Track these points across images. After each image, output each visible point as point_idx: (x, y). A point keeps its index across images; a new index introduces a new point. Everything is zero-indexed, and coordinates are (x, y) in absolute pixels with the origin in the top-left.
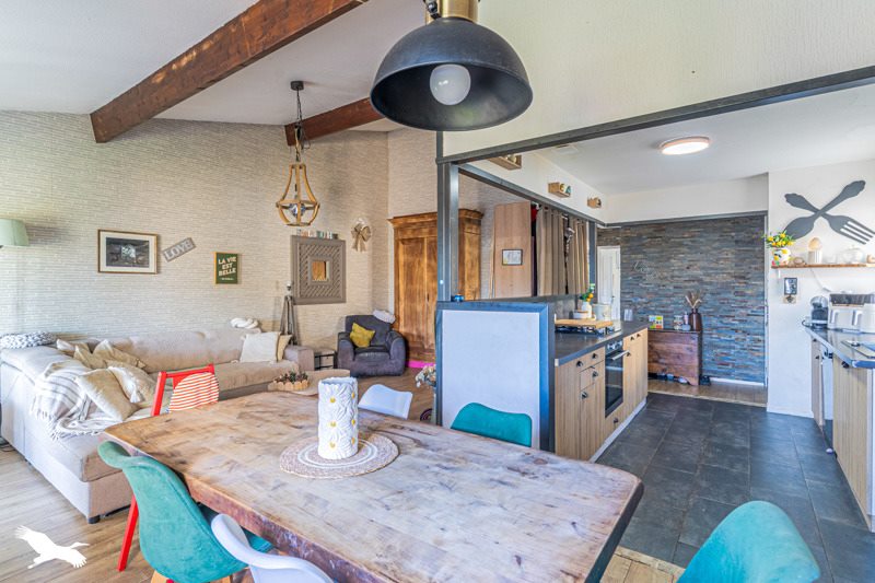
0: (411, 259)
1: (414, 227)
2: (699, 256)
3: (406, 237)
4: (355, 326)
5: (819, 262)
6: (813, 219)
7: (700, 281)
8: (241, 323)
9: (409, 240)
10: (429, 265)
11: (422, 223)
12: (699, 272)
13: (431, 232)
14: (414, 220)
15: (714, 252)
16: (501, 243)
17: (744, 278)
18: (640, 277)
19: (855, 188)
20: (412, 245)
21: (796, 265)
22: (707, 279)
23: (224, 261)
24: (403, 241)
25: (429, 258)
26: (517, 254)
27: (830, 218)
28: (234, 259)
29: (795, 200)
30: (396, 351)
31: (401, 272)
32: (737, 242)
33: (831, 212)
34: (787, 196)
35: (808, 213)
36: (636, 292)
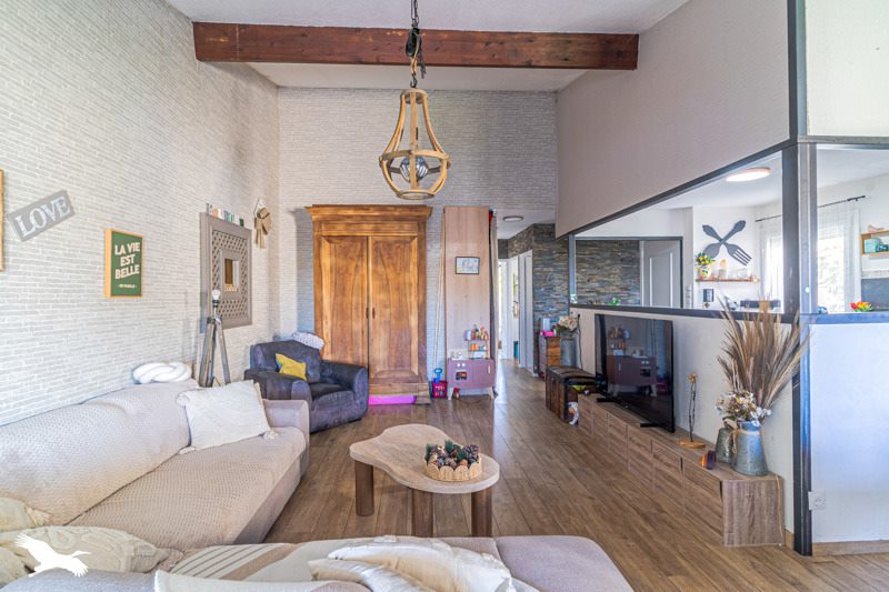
0: (341, 262)
1: (350, 221)
2: (595, 272)
3: (334, 233)
4: (281, 358)
5: (727, 278)
6: (718, 246)
7: (598, 293)
8: (163, 373)
9: (341, 237)
10: (375, 272)
11: (363, 216)
12: (597, 285)
13: (376, 230)
14: (350, 212)
15: (608, 268)
16: (453, 249)
17: (626, 289)
18: (551, 289)
19: (740, 226)
20: (345, 243)
21: (713, 280)
22: (602, 291)
23: (123, 251)
24: (329, 239)
25: (375, 263)
26: (473, 263)
27: (727, 245)
28: (135, 246)
29: (709, 230)
30: (361, 386)
31: (326, 280)
32: (622, 260)
33: (729, 241)
34: (704, 227)
35: (716, 241)
36: (548, 303)
